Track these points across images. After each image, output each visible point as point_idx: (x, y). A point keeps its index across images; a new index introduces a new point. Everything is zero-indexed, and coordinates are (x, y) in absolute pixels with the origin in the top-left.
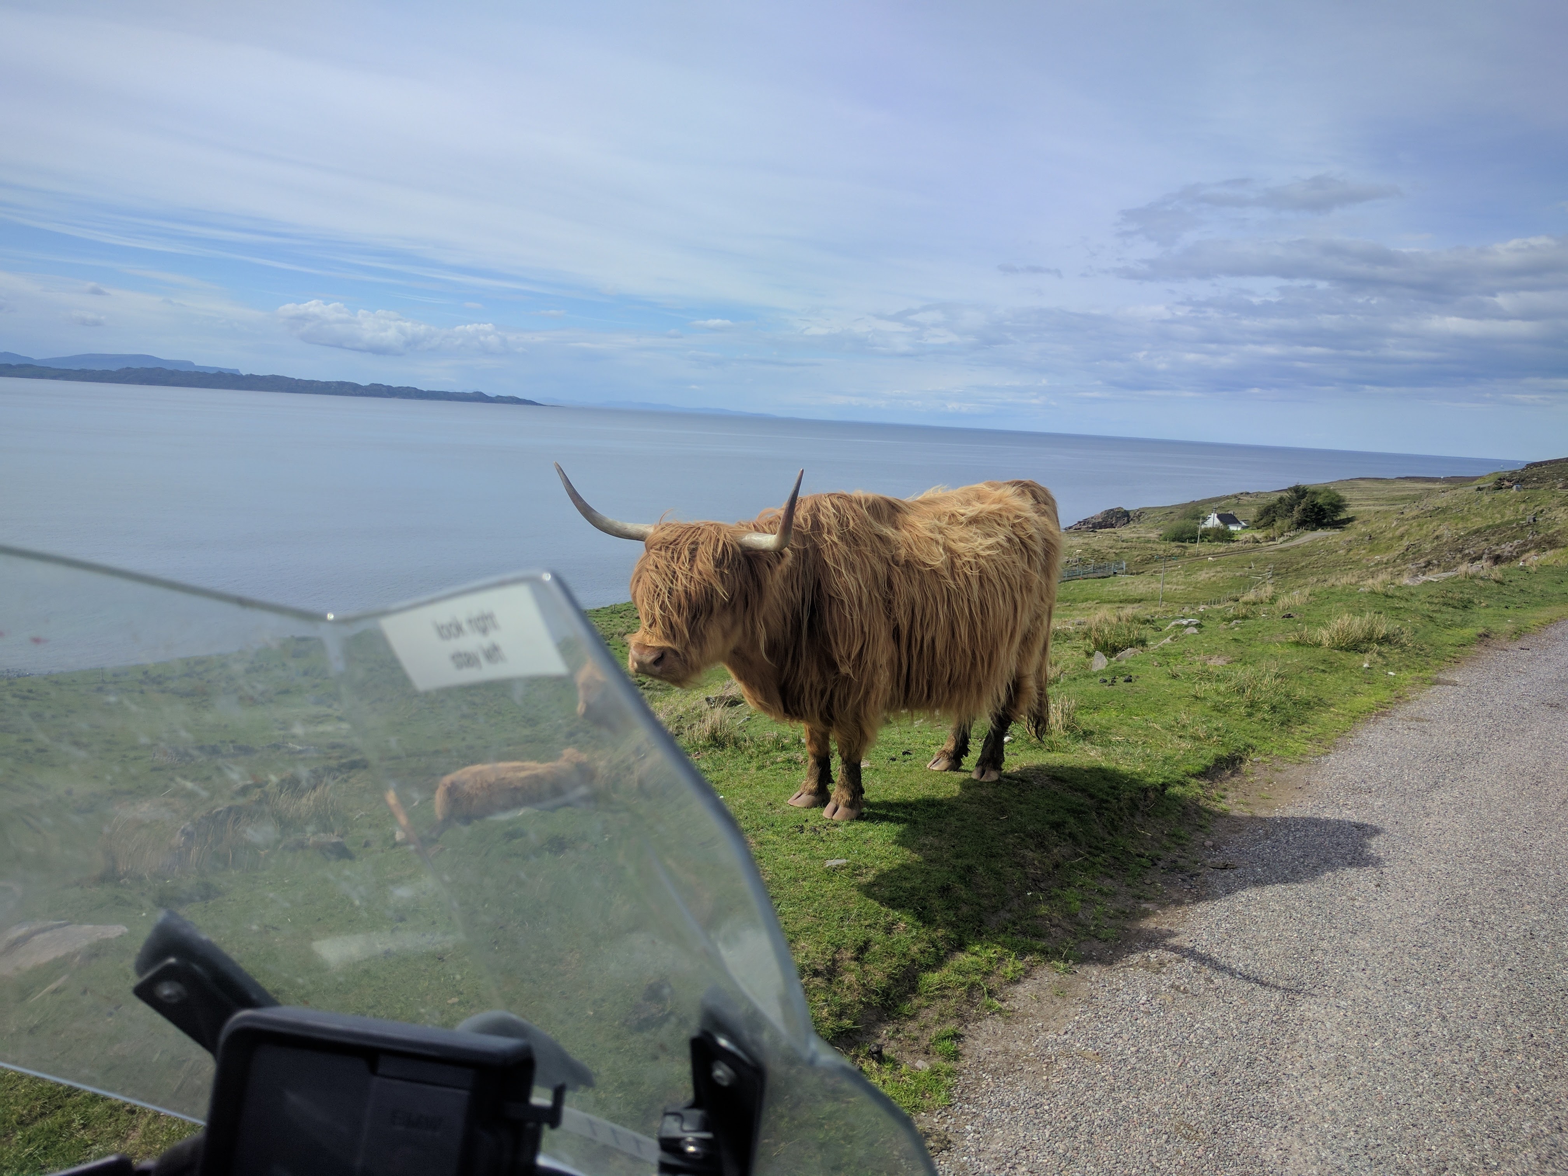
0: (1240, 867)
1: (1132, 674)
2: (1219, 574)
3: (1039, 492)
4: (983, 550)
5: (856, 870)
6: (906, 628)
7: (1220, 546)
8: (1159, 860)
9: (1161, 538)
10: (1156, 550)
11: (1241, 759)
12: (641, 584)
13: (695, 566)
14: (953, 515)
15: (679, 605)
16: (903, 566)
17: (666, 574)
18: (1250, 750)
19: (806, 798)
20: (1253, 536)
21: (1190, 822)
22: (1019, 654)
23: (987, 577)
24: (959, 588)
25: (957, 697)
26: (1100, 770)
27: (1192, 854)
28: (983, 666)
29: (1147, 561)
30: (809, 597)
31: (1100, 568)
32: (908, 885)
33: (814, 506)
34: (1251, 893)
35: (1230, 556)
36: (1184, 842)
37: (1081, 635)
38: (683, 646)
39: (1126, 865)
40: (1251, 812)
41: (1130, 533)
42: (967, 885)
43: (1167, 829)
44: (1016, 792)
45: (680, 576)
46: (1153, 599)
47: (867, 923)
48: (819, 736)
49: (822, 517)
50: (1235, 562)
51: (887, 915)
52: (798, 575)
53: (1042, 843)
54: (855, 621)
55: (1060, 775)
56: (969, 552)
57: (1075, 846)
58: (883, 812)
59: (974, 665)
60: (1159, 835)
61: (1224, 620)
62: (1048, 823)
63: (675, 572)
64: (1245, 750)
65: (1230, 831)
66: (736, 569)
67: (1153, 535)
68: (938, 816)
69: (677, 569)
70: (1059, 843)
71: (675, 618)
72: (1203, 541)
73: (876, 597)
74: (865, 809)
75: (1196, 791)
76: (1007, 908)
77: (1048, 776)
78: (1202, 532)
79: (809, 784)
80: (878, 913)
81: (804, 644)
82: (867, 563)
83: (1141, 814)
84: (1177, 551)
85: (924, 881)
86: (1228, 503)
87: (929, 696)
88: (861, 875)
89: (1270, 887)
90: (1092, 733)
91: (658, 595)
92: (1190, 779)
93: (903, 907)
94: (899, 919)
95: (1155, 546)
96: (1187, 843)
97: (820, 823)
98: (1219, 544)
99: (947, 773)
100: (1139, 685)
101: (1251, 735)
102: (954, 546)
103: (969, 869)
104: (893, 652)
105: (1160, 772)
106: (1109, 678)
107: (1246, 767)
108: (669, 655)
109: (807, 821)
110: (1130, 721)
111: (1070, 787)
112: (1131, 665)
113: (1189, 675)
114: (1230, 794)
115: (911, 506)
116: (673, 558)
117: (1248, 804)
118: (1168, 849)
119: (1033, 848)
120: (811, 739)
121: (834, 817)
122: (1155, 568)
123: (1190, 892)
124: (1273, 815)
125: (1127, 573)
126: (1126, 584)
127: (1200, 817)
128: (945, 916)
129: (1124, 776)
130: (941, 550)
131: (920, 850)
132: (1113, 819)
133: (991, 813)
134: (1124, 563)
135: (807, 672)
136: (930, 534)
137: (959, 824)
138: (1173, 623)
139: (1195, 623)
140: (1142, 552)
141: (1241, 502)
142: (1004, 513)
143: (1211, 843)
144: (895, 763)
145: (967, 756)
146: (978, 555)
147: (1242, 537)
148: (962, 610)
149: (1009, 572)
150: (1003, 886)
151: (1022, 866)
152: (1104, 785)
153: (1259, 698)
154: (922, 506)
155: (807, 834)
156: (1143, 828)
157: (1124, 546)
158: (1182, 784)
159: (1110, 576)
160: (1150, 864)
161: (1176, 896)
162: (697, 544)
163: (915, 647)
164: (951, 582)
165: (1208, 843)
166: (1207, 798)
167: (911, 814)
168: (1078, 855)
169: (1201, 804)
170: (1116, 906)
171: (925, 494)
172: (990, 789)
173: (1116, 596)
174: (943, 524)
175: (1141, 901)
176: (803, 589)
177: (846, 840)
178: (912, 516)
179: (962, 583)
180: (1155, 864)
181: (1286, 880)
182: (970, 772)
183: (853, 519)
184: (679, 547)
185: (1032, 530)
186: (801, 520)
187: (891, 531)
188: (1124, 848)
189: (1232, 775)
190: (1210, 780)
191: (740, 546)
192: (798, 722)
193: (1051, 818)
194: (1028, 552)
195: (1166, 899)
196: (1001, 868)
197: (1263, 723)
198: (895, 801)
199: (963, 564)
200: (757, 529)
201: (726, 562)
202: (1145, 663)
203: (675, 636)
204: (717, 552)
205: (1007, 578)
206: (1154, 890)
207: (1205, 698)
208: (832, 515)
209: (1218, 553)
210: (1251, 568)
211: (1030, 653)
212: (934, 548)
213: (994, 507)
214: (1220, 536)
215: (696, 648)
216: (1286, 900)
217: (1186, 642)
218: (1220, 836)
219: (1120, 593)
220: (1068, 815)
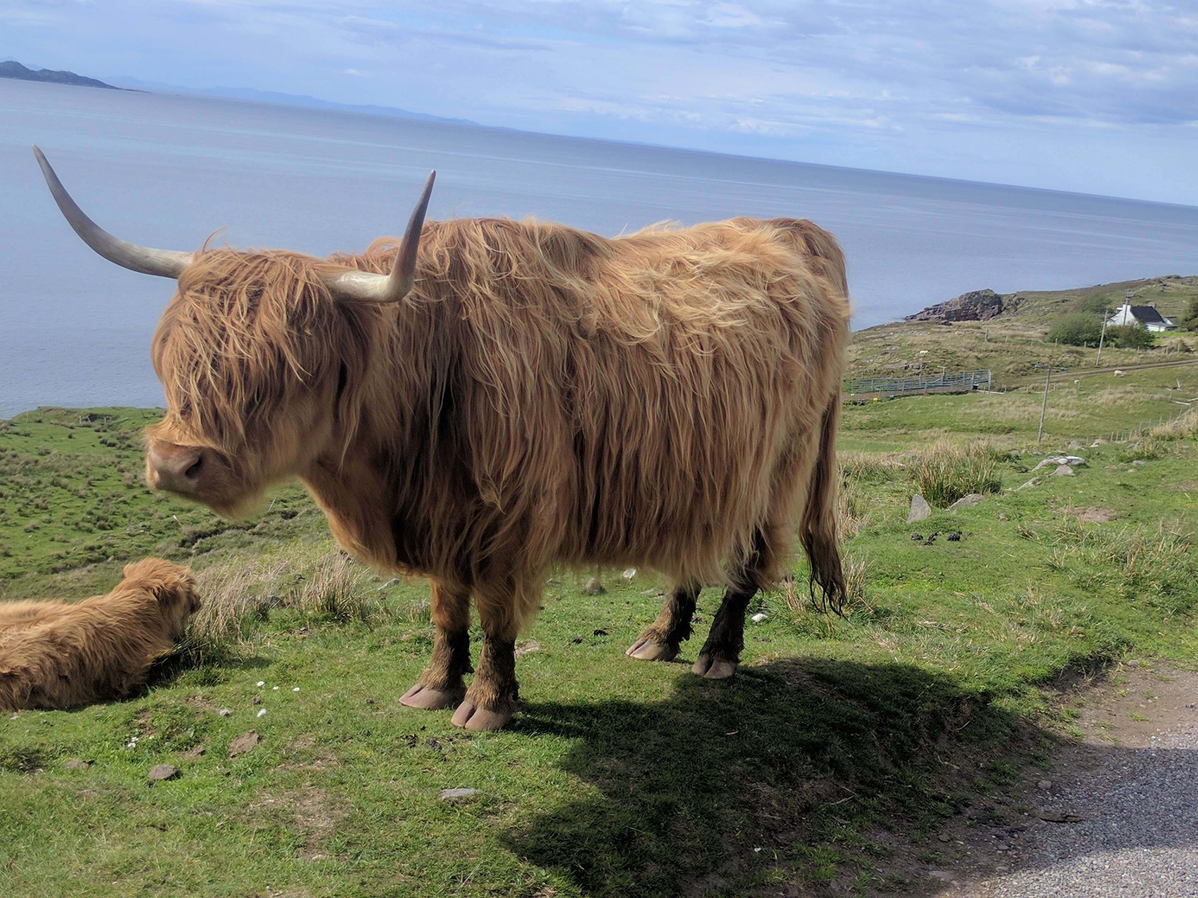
0: (1087, 820)
1: (963, 529)
2: (1129, 395)
3: (817, 238)
4: (723, 318)
5: (488, 806)
6: (595, 435)
7: (1133, 353)
8: (967, 806)
9: (1047, 338)
10: (1038, 356)
11: (1109, 660)
12: (169, 344)
13: (257, 321)
14: (679, 263)
15: (230, 383)
16: (594, 338)
17: (211, 332)
18: (1125, 648)
19: (428, 695)
20: (1181, 341)
21: (1021, 750)
22: (773, 486)
23: (727, 362)
24: (680, 377)
25: (670, 545)
26: (894, 669)
27: (1018, 798)
28: (714, 501)
29: (1024, 371)
30: (442, 379)
31: (953, 379)
32: (567, 831)
33: (457, 237)
34: (1096, 858)
35: (1145, 370)
36: (1008, 780)
37: (907, 474)
38: (235, 446)
39: (913, 812)
40: (1115, 740)
41: (1001, 329)
42: (661, 833)
43: (985, 760)
44: (757, 695)
45: (232, 334)
46: (1030, 429)
47: (493, 886)
48: (453, 600)
49: (468, 255)
50: (1153, 378)
51: (527, 875)
52: (427, 344)
53: (787, 773)
54: (511, 422)
55: (828, 672)
56: (700, 320)
57: (839, 780)
58: (547, 719)
59: (698, 496)
60: (970, 769)
61: (1122, 461)
62: (799, 745)
63: (224, 329)
64: (1117, 647)
65: (1079, 766)
66: (325, 329)
67: (1035, 333)
68: (631, 727)
69: (228, 325)
70: (813, 775)
71: (222, 402)
72: (1108, 346)
73: (548, 385)
74: (520, 715)
75: (1035, 705)
76: (721, 870)
77: (809, 673)
78: (1107, 331)
79: (435, 673)
80: (513, 871)
81: (432, 452)
82: (536, 328)
83: (947, 737)
84: (1068, 358)
85: (593, 826)
86: (1148, 291)
87: (627, 541)
88: (495, 813)
89: (1126, 851)
90: (888, 613)
91: (197, 364)
92: (1027, 688)
93: (556, 863)
94: (546, 882)
95: (1036, 350)
96: (1012, 782)
97: (444, 733)
98: (1132, 350)
99: (656, 663)
100: (969, 545)
101: (1129, 626)
102: (678, 310)
103: (667, 809)
104: (570, 473)
105: (982, 675)
106: (926, 535)
107: (1116, 673)
108: (211, 460)
109: (424, 728)
110: (950, 599)
111: (841, 692)
112: (965, 516)
113: (1048, 534)
114: (1086, 712)
115: (616, 248)
116: (222, 305)
117: (1112, 728)
118: (982, 790)
119: (772, 780)
120: (440, 603)
121: (468, 725)
122: (1035, 382)
123: (1006, 855)
124: (1146, 746)
125: (992, 388)
126: (991, 404)
127: (1038, 744)
128: (619, 880)
129: (926, 677)
130: (656, 317)
131: (594, 778)
132: (902, 742)
133: (713, 726)
134: (990, 374)
135: (435, 499)
136: (639, 291)
137: (661, 740)
138: (1045, 461)
139: (1077, 463)
140: (1018, 358)
141: (1167, 290)
142: (758, 268)
143: (1048, 784)
144: (578, 646)
145: (687, 639)
146: (714, 326)
147: (1165, 343)
148: (683, 412)
149: (759, 357)
150: (718, 836)
151: (751, 808)
152: (894, 690)
153: (1146, 572)
154: (632, 248)
155: (421, 748)
156: (948, 757)
157: (991, 348)
158: (1015, 694)
159: (967, 392)
160: (951, 811)
161: (984, 860)
162: (263, 284)
163: (609, 467)
164: (667, 365)
165: (1045, 783)
166: (1051, 717)
167: (589, 724)
168: (841, 794)
169: (1040, 726)
170: (888, 872)
171: (643, 230)
172: (717, 690)
173: (975, 421)
174: (662, 276)
175: (930, 867)
176: (434, 369)
177: (480, 759)
178: (616, 262)
179: (685, 368)
180: (960, 813)
181: (1151, 843)
182: (691, 663)
183: (518, 262)
184: (234, 287)
185: (799, 294)
186: (435, 258)
187: (579, 283)
188: (914, 786)
189: (1094, 684)
190: (1059, 690)
191: (333, 291)
192: (421, 575)
193: (805, 736)
194: (790, 327)
195: (968, 864)
196: (718, 809)
197: (1150, 608)
198: (569, 703)
199: (689, 339)
200: (363, 266)
201: (308, 315)
202: (986, 515)
203: (221, 432)
204: (293, 300)
205: (756, 364)
206: (952, 852)
207: (1066, 569)
208: (485, 253)
209: (1129, 365)
210: (1175, 388)
211: (790, 484)
212: (645, 313)
213: (745, 258)
214: (1133, 339)
215: (256, 451)
216: (1148, 870)
217: (1052, 487)
218: (1064, 773)
219: (982, 417)
220: (833, 733)
